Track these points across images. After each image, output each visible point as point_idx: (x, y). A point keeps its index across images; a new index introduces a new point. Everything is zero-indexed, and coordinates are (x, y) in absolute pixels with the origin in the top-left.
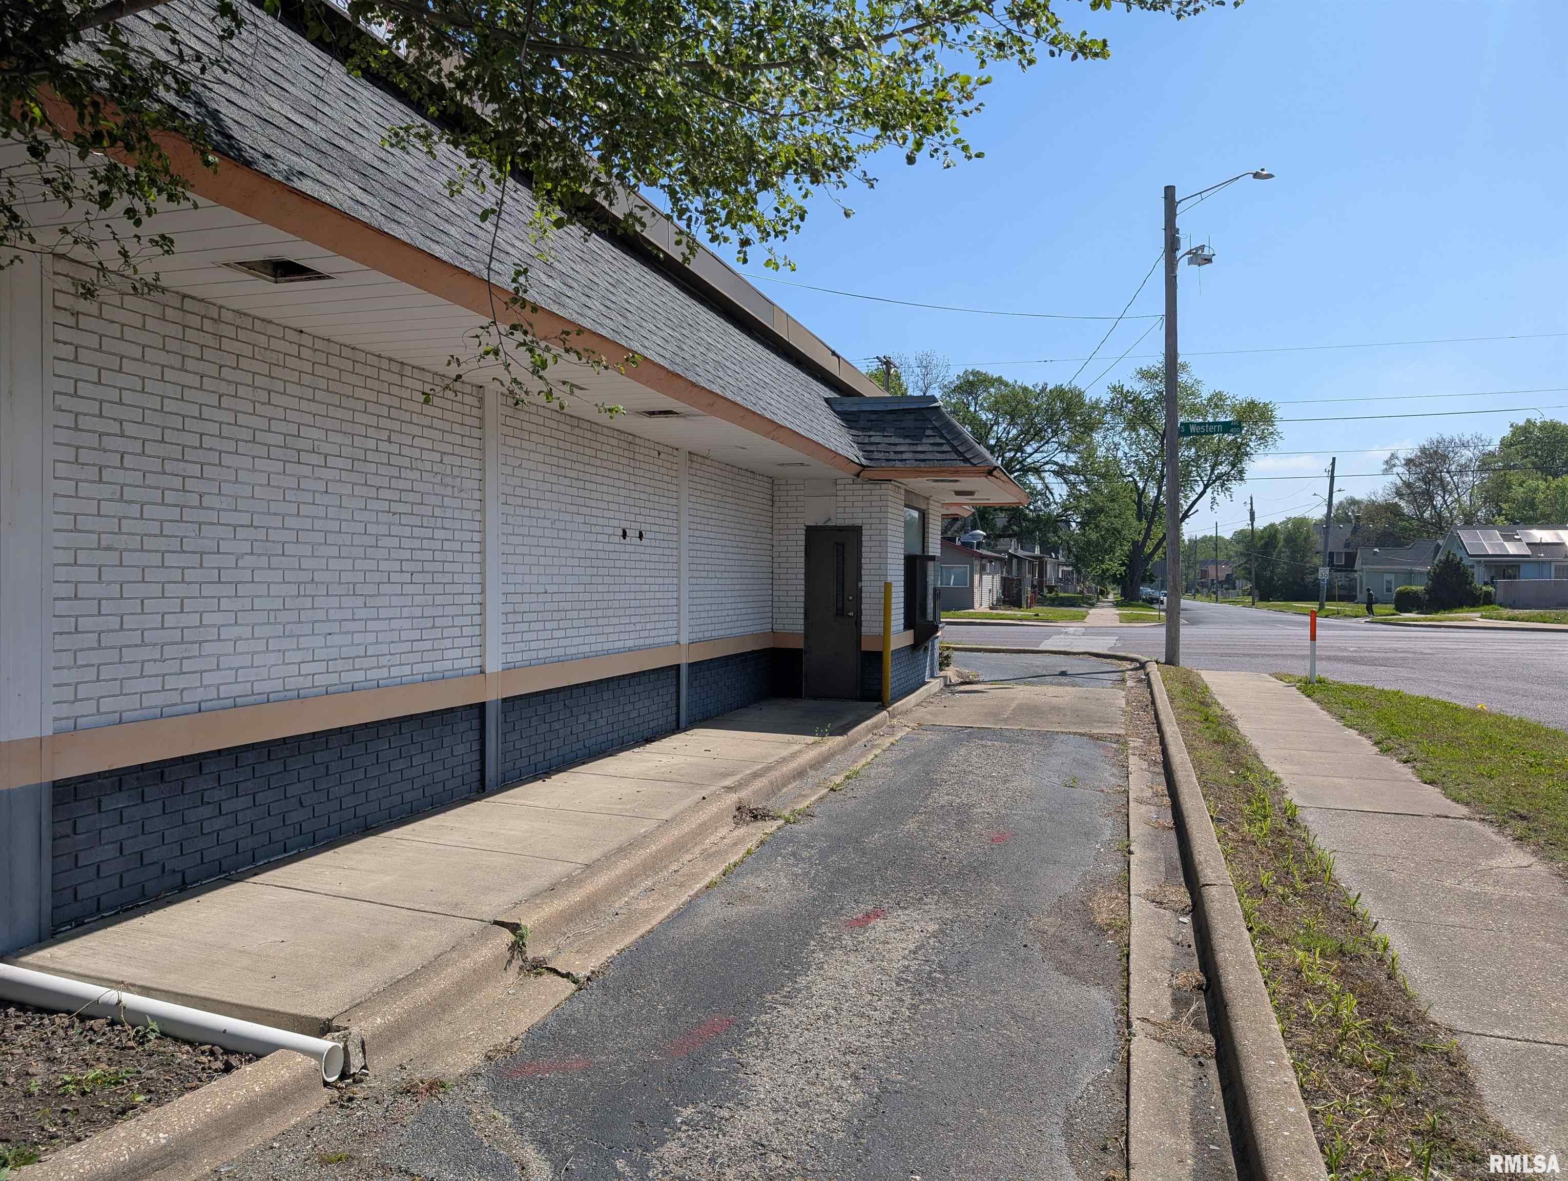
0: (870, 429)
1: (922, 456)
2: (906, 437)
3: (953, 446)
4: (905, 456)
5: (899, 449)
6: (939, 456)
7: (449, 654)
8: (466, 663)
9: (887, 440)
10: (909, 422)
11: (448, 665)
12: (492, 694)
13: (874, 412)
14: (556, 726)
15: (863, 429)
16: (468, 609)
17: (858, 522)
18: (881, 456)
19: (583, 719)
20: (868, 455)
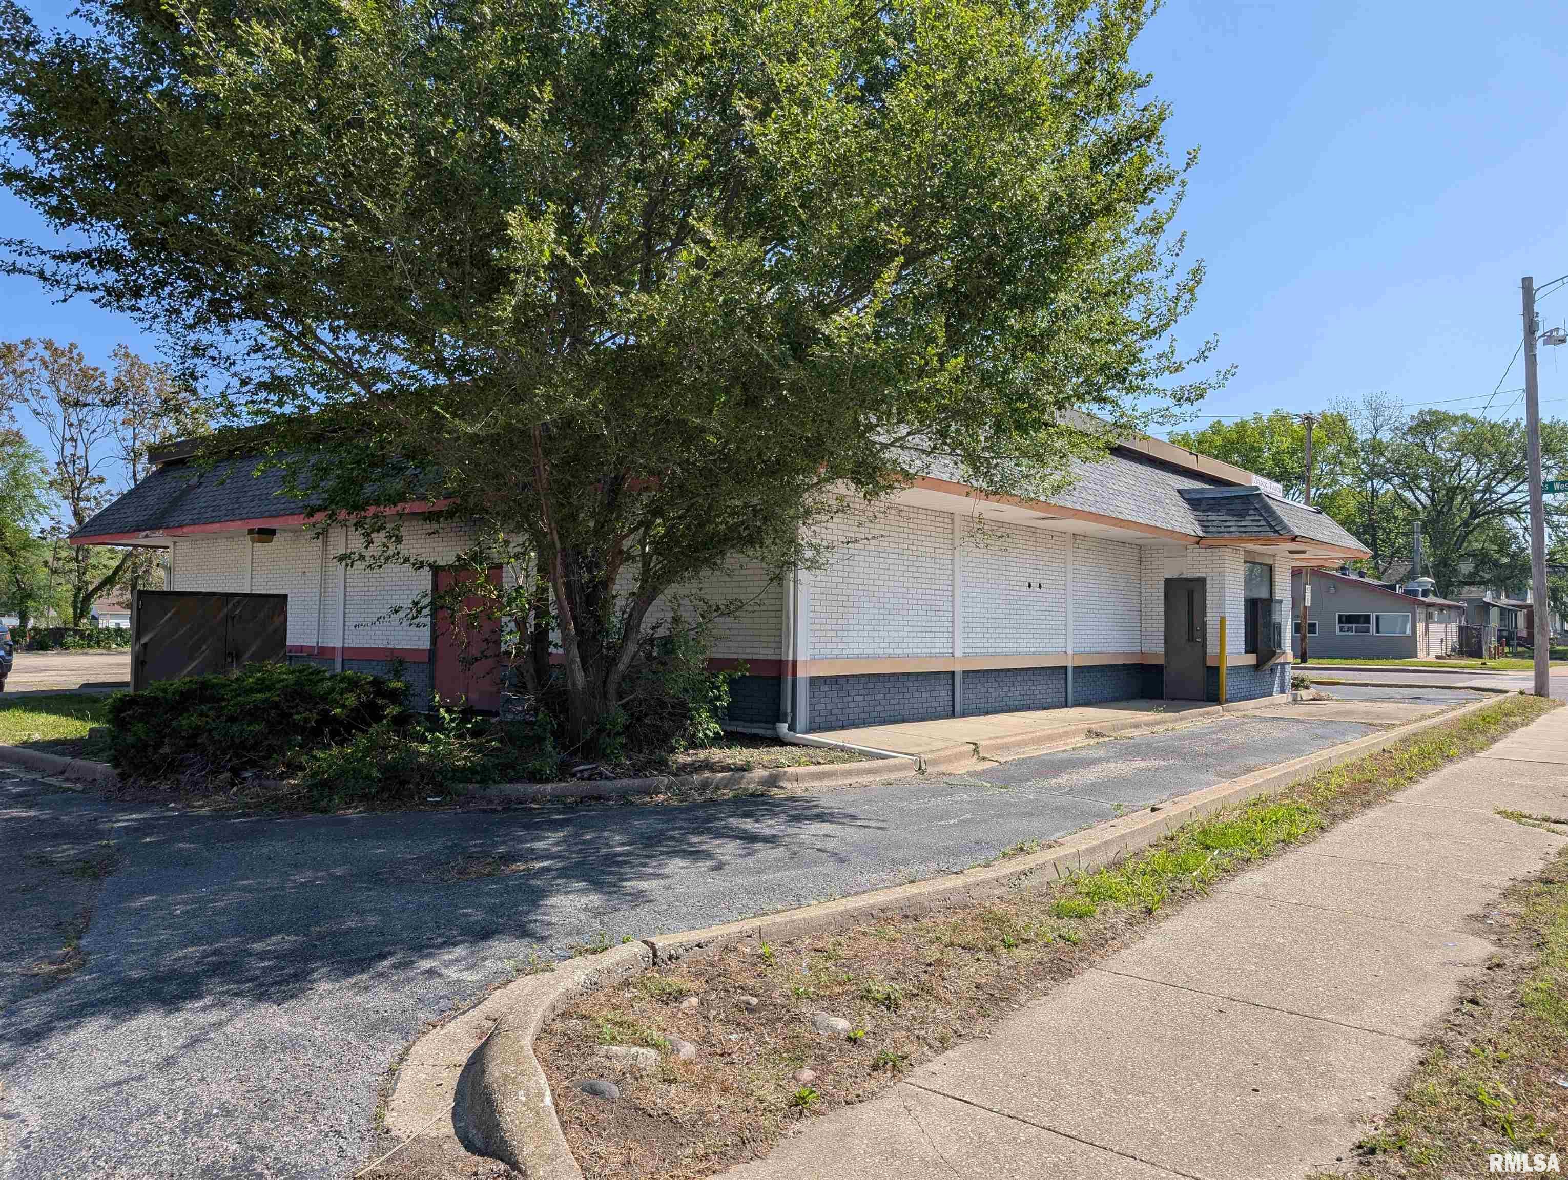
0: (1208, 511)
1: (1243, 529)
2: (1234, 516)
3: (1268, 522)
4: (1232, 529)
5: (1228, 524)
6: (1256, 529)
7: (937, 645)
8: (946, 651)
9: (1220, 518)
10: (1237, 505)
11: (937, 651)
12: (958, 668)
13: (1214, 498)
14: (990, 690)
15: (1204, 511)
16: (946, 624)
17: (1203, 575)
18: (1214, 529)
19: (1006, 689)
20: (1205, 529)
